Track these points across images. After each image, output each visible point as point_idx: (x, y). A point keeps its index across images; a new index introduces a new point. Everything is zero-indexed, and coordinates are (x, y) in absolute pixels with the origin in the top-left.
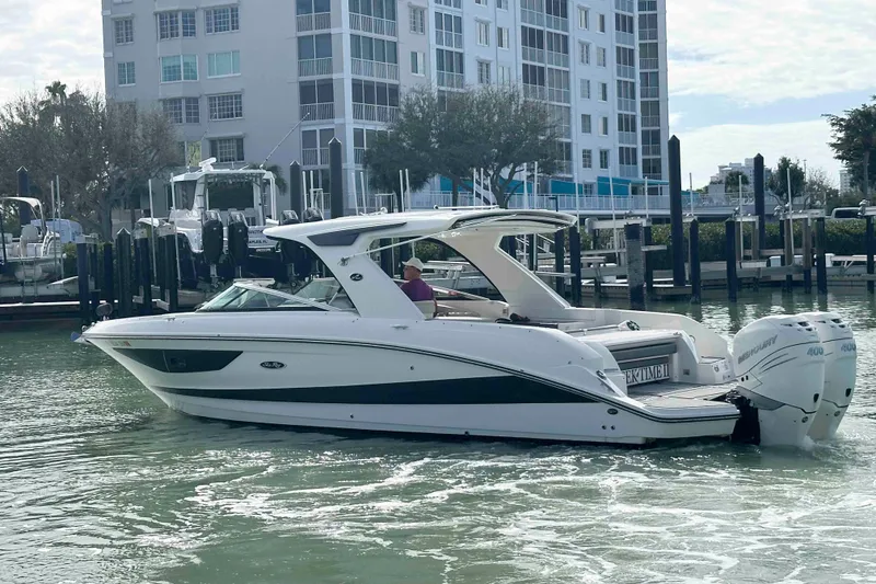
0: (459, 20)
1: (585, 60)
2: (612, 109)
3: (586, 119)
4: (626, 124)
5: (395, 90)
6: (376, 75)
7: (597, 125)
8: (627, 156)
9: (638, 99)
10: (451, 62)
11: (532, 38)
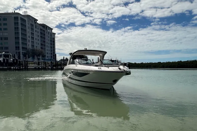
0: (34, 42)
1: (47, 47)
2: (50, 52)
3: (47, 53)
4: (51, 54)
5: (27, 48)
6: (24, 46)
7: (48, 53)
8: (51, 57)
9: (53, 51)
10: (33, 46)
11: (41, 44)
